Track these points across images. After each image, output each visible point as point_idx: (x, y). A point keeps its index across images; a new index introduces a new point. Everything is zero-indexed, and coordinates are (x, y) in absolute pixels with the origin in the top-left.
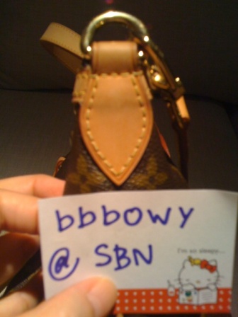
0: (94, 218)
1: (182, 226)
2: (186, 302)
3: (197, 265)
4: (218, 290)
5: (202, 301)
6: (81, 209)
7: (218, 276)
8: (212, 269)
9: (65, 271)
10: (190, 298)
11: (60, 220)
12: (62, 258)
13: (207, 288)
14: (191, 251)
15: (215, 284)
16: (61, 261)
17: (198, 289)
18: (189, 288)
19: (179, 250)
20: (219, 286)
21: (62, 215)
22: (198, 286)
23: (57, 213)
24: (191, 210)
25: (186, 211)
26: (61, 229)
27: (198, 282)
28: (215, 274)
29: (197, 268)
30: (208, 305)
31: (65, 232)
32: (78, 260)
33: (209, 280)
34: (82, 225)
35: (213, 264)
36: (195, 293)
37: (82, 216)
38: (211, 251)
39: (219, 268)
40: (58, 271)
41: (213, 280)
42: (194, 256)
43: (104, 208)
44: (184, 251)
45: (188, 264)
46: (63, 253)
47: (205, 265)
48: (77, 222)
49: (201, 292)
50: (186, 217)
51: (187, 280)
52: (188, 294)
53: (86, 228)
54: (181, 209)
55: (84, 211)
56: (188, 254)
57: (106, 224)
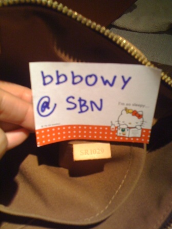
0: (66, 79)
1: (123, 88)
2: (122, 135)
3: (130, 113)
4: (142, 129)
5: (131, 135)
6: (57, 72)
7: (143, 121)
8: (140, 116)
9: (47, 111)
10: (124, 133)
11: (44, 78)
12: (45, 102)
13: (135, 128)
14: (127, 104)
15: (141, 126)
16: (45, 105)
17: (130, 128)
18: (124, 127)
19: (119, 103)
20: (143, 127)
21: (45, 74)
22: (129, 126)
23: (42, 73)
24: (130, 78)
25: (126, 79)
26: (45, 84)
27: (130, 123)
28: (141, 120)
29: (130, 115)
30: (135, 138)
31: (47, 86)
32: (55, 105)
33: (137, 123)
34: (58, 83)
35: (140, 113)
36: (128, 130)
37: (58, 77)
38: (140, 106)
39: (144, 116)
40: (43, 111)
41: (140, 124)
42: (129, 107)
43: (72, 73)
44: (123, 104)
45: (124, 112)
46: (46, 100)
47: (135, 113)
48: (55, 81)
49: (131, 130)
50: (126, 83)
51: (123, 122)
52: (123, 130)
53: (61, 85)
54: (123, 77)
55: (60, 74)
56: (125, 106)
57: (74, 83)
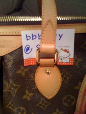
0: (36, 37)
1: (60, 39)
2: (61, 62)
3: (64, 51)
4: (70, 58)
5: (65, 62)
6: (32, 34)
7: (70, 54)
8: (68, 52)
9: (29, 51)
10: (62, 60)
11: (27, 37)
12: (28, 48)
14: (62, 47)
15: (69, 56)
16: (28, 49)
18: (62, 57)
19: (59, 46)
21: (27, 36)
23: (26, 35)
24: (62, 35)
26: (27, 40)
27: (64, 56)
28: (69, 54)
29: (64, 52)
30: (67, 63)
31: (28, 41)
32: (32, 49)
33: (67, 55)
34: (33, 39)
35: (68, 50)
36: (63, 59)
37: (33, 36)
38: (68, 47)
39: (70, 52)
40: (27, 51)
43: (38, 34)
45: (61, 50)
46: (28, 46)
47: (66, 51)
48: (32, 38)
49: (65, 59)
50: (61, 37)
51: (61, 55)
52: (61, 59)
53: (34, 40)
54: (59, 35)
55: (33, 35)
57: (39, 39)
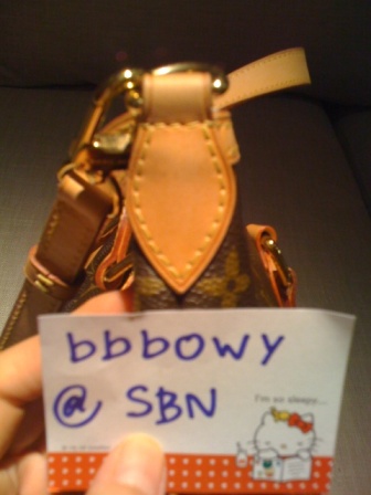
0: (128, 347)
1: (265, 362)
2: (264, 477)
3: (284, 420)
4: (314, 459)
5: (287, 476)
6: (107, 334)
7: (315, 439)
8: (306, 427)
10: (269, 470)
11: (73, 346)
13: (297, 456)
14: (276, 400)
15: (309, 450)
17: (284, 458)
18: (270, 455)
19: (257, 397)
20: (315, 454)
21: (77, 339)
22: (283, 452)
23: (70, 336)
24: (281, 339)
25: (272, 341)
26: (74, 359)
27: (284, 446)
28: (310, 435)
29: (283, 426)
30: (296, 483)
31: (82, 364)
32: (100, 404)
33: (300, 444)
34: (108, 356)
35: (307, 419)
36: (278, 464)
37: (109, 344)
38: (306, 401)
39: (317, 427)
40: (68, 414)
41: (306, 445)
42: (279, 407)
43: (144, 333)
44: (265, 399)
45: (269, 419)
46: (78, 393)
47: (295, 421)
48: (101, 351)
49: (288, 462)
50: (271, 349)
51: (268, 443)
52: (267, 464)
53: (114, 361)
54: (265, 338)
55: (112, 337)
56: (271, 404)
57: (146, 355)
